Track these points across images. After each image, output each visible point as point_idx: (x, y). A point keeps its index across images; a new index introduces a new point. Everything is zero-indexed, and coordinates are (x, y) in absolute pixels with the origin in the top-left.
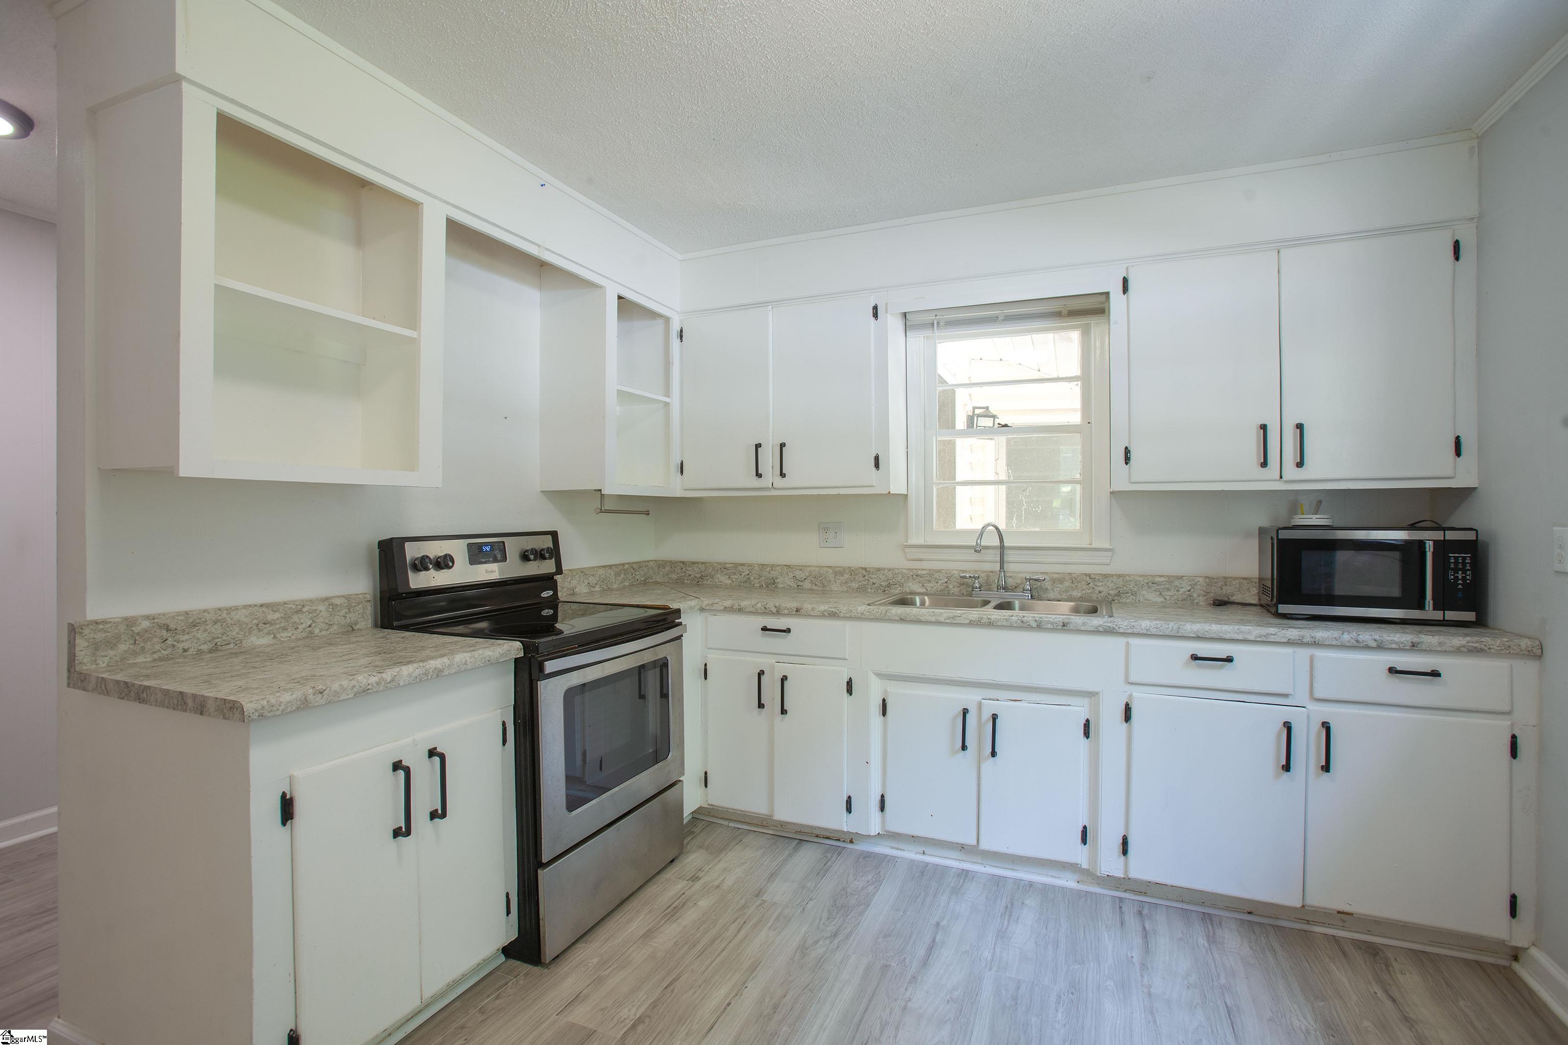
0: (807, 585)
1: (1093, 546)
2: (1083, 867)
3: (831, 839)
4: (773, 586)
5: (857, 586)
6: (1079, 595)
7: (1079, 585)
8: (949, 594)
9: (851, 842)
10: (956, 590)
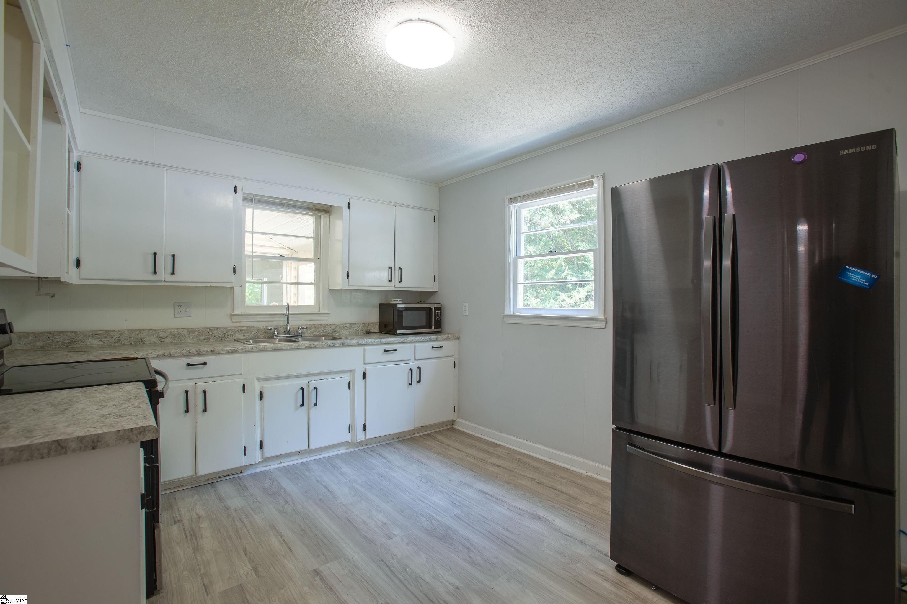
0: (168, 340)
1: (321, 312)
2: (349, 442)
3: (229, 475)
4: (141, 343)
5: (204, 338)
6: (318, 334)
7: (318, 330)
8: (258, 338)
9: (241, 472)
10: (262, 336)
